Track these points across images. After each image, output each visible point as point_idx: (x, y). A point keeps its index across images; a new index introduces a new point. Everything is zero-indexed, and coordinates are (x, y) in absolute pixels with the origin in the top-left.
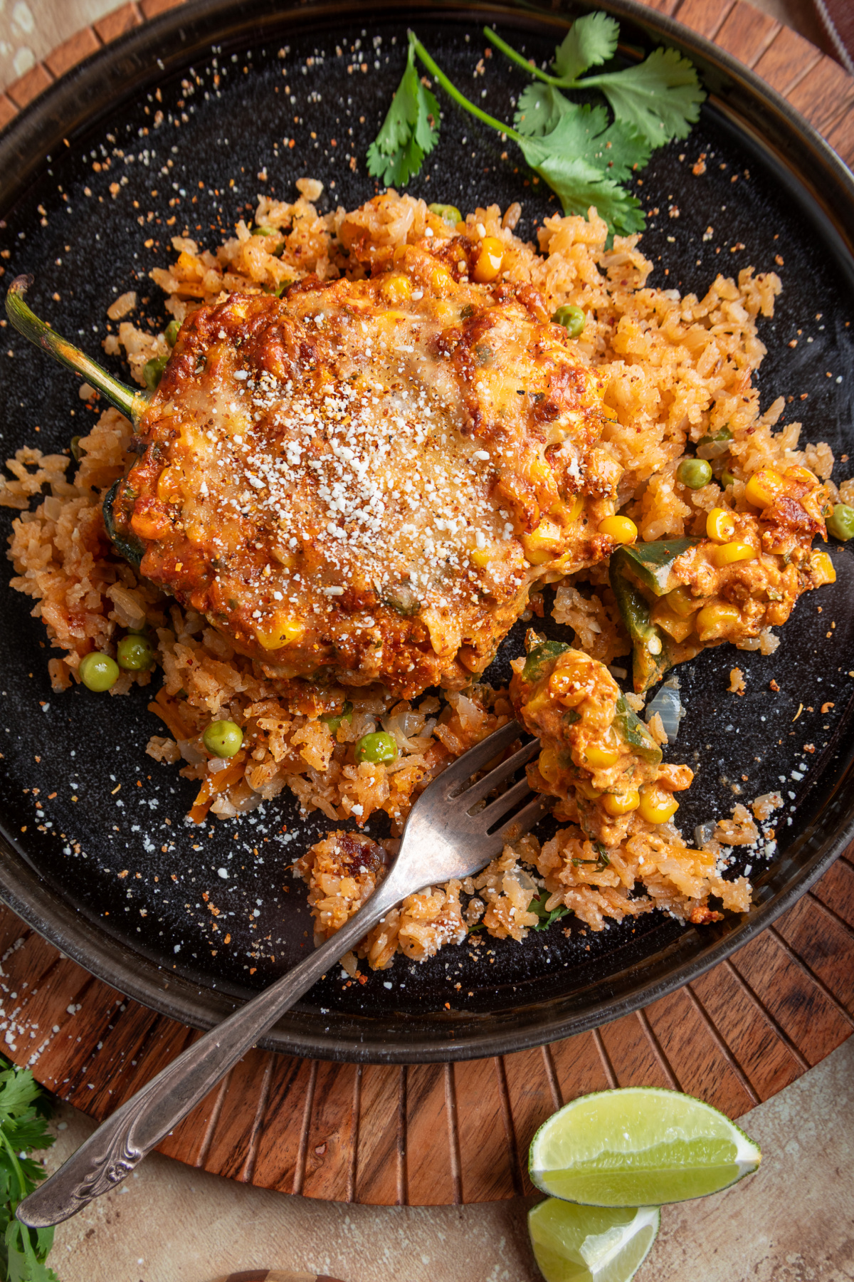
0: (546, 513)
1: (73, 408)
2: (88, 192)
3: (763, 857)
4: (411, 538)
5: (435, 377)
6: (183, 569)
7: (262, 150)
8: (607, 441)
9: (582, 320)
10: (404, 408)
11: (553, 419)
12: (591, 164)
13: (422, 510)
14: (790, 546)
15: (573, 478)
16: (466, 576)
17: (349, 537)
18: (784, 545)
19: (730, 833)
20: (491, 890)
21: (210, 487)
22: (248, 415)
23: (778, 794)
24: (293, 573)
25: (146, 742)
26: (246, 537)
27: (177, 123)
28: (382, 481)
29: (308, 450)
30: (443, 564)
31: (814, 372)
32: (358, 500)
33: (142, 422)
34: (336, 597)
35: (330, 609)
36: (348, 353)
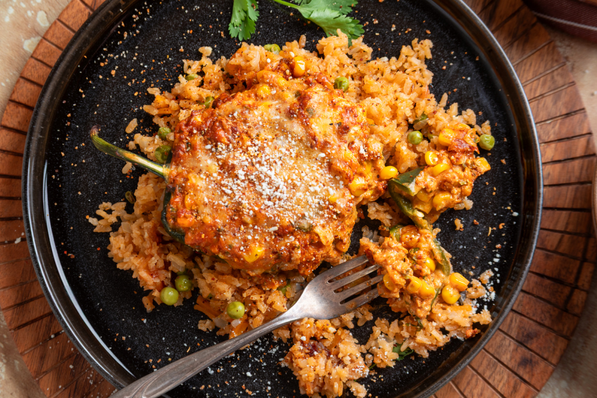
0: (356, 173)
1: (120, 179)
2: (101, 77)
3: (491, 300)
4: (301, 198)
5: (293, 127)
6: (205, 236)
7: (178, 38)
8: (373, 134)
9: (348, 82)
10: (283, 144)
11: (348, 132)
12: (332, 9)
13: (303, 185)
14: (464, 159)
15: (363, 154)
16: (328, 208)
17: (275, 204)
18: (461, 160)
19: (473, 293)
20: (374, 348)
21: (208, 198)
22: (216, 163)
23: (490, 270)
24: (254, 226)
25: (197, 324)
26: (230, 216)
27: (135, 35)
28: (282, 177)
29: (247, 172)
30: (317, 205)
31: (457, 78)
32: (274, 188)
33: (170, 177)
34: (275, 232)
35: (273, 237)
36: (252, 126)
